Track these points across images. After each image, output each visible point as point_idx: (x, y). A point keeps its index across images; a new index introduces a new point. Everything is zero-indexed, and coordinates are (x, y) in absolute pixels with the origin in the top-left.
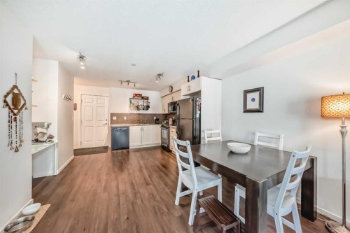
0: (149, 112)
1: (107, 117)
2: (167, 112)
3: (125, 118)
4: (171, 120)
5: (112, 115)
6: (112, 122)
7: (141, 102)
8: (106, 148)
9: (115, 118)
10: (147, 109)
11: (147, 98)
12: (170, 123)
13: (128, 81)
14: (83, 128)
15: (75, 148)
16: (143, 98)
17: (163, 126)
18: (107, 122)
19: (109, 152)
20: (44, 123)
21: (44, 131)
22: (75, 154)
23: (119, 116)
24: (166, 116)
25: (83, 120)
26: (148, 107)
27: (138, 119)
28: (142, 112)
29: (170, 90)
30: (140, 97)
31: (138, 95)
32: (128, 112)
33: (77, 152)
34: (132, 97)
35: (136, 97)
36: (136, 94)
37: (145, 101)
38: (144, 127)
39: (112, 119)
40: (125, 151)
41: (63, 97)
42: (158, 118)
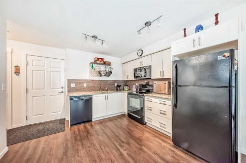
2: (131, 78)
3: (85, 85)
5: (70, 81)
6: (70, 90)
8: (62, 121)
9: (73, 85)
10: (109, 76)
11: (109, 64)
13: (95, 37)
14: (30, 98)
15: (9, 129)
16: (105, 63)
18: (63, 90)
19: (68, 129)
22: (9, 143)
23: (79, 83)
25: (29, 88)
26: (110, 73)
27: (99, 86)
28: (104, 78)
29: (140, 54)
30: (102, 62)
31: (100, 60)
32: (88, 78)
33: (18, 133)
34: (93, 61)
35: (98, 62)
36: (97, 58)
37: (107, 66)
38: (108, 94)
39: (69, 87)
40: (88, 125)
42: (119, 84)
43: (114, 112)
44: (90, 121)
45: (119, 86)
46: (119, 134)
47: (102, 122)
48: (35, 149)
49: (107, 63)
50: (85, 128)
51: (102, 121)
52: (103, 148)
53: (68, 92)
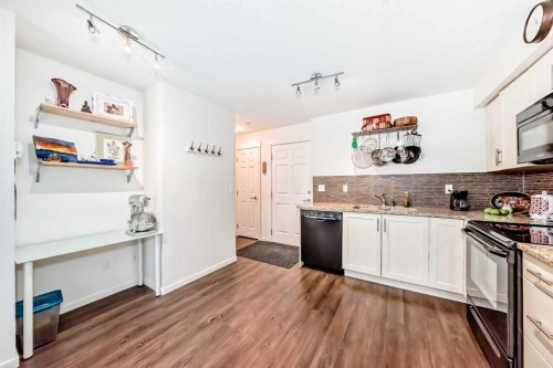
0: (424, 167)
1: (310, 186)
3: (345, 188)
5: (317, 181)
6: (318, 197)
9: (322, 188)
10: (410, 161)
11: (411, 124)
14: (274, 205)
16: (393, 125)
18: (310, 196)
23: (332, 182)
25: (274, 192)
26: (414, 152)
27: (380, 192)
30: (382, 126)
31: (376, 120)
32: (353, 174)
34: (359, 130)
35: (369, 128)
36: (367, 119)
37: (402, 133)
38: (388, 217)
39: (315, 191)
41: (187, 149)
42: (461, 188)
45: (460, 196)
49: (398, 123)
51: (364, 285)
52: (290, 335)
53: (314, 201)
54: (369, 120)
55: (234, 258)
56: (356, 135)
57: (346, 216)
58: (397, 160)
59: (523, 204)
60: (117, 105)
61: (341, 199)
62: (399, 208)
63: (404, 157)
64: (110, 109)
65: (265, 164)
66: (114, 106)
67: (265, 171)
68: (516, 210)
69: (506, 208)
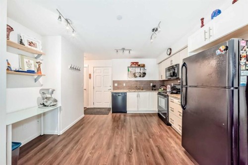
0: (146, 78)
1: (111, 84)
2: (164, 78)
3: (124, 85)
4: (169, 86)
5: (114, 82)
6: (114, 88)
7: (138, 70)
8: (109, 109)
9: (116, 85)
10: (143, 76)
11: (144, 66)
12: (169, 89)
13: (123, 49)
14: (95, 92)
16: (139, 66)
17: (159, 94)
18: (111, 88)
20: (48, 90)
21: (49, 96)
23: (120, 83)
24: (163, 83)
25: (95, 86)
26: (145, 74)
27: (135, 85)
28: (139, 79)
29: (169, 53)
30: (137, 65)
31: (135, 64)
32: (127, 80)
33: (89, 110)
34: (129, 66)
35: (133, 65)
37: (141, 68)
38: (140, 93)
39: (114, 86)
40: (122, 115)
41: (69, 67)
42: (154, 84)
43: (145, 109)
44: (126, 112)
45: (154, 86)
46: (140, 125)
47: (134, 115)
48: (92, 119)
49: (141, 65)
50: (120, 116)
53: (113, 89)
54: (133, 63)
55: (83, 115)
56: (128, 67)
57: (128, 93)
58: (140, 76)
59: (165, 88)
60: (34, 42)
61: (123, 88)
62: (140, 90)
63: (142, 76)
64: (30, 44)
65: (90, 75)
66: (32, 43)
67: (90, 78)
68: (164, 89)
69: (162, 89)
